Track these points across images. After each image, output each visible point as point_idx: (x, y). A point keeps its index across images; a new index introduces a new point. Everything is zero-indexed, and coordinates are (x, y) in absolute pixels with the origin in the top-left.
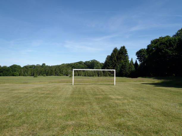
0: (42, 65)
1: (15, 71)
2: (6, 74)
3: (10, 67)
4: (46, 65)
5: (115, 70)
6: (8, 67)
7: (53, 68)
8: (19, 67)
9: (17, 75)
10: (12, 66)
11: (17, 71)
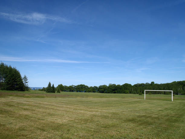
0: (151, 84)
1: (127, 89)
2: (119, 92)
3: (123, 85)
4: (155, 83)
5: (172, 91)
6: (121, 86)
7: (161, 86)
8: (130, 85)
9: (127, 93)
10: (124, 85)
11: (128, 89)
